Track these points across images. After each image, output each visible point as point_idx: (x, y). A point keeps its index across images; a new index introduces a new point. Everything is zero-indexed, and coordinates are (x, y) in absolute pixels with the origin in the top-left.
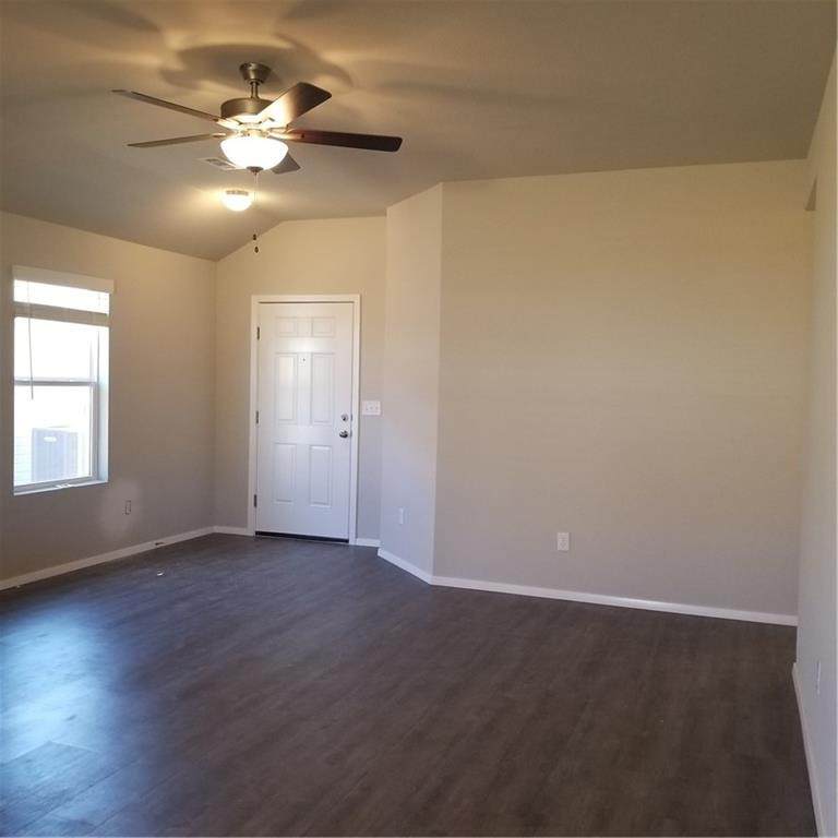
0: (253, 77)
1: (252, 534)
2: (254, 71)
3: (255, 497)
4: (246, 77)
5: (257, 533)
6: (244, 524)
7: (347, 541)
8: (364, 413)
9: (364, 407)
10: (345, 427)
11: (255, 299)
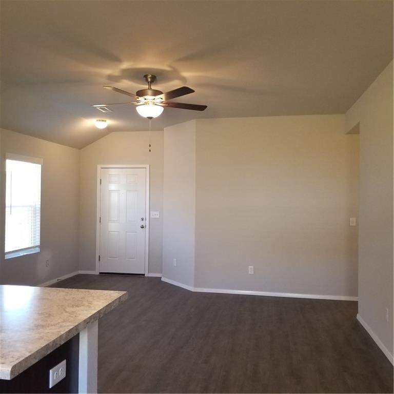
0: (149, 80)
1: (98, 273)
2: (151, 78)
3: (99, 256)
4: (147, 80)
5: (100, 273)
6: (94, 269)
7: (144, 275)
8: (152, 216)
9: (151, 215)
10: (143, 223)
11: (99, 166)
